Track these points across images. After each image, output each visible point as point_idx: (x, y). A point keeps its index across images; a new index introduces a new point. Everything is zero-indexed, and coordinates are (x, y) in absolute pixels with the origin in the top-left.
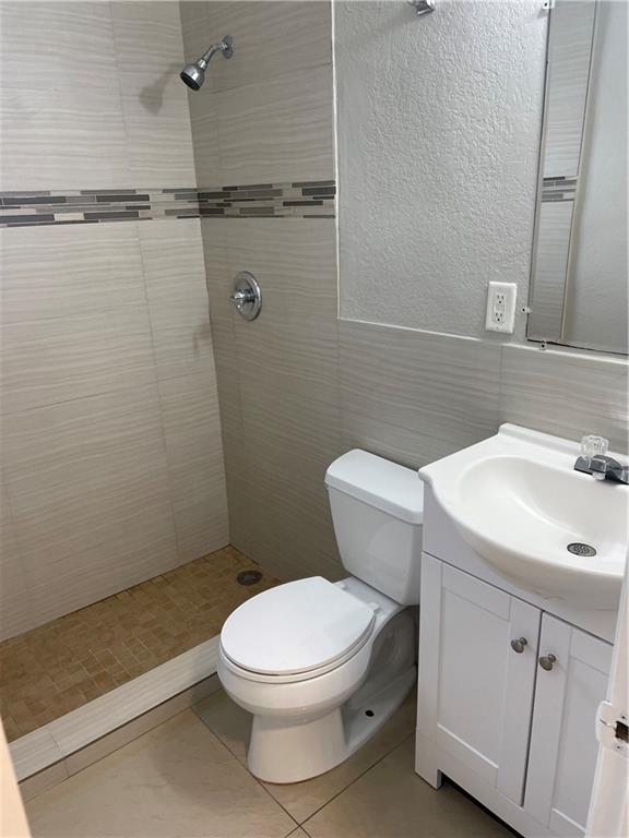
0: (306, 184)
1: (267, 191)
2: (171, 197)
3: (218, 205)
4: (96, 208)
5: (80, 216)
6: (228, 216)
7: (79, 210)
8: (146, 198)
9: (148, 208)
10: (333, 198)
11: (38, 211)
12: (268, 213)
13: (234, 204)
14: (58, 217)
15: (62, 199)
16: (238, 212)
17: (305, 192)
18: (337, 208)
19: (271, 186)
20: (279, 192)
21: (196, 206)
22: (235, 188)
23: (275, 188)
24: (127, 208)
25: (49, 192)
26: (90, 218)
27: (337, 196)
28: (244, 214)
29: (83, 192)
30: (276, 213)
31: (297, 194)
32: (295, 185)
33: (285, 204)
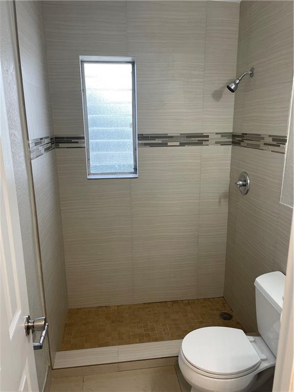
0: (274, 136)
1: (258, 137)
2: (220, 136)
3: (239, 140)
4: (184, 140)
5: (178, 144)
6: (242, 146)
7: (178, 141)
8: (208, 136)
9: (208, 140)
10: (285, 144)
11: (162, 141)
12: (257, 147)
13: (245, 141)
14: (169, 144)
15: (172, 137)
16: (246, 145)
17: (274, 140)
18: (286, 149)
19: (260, 135)
20: (263, 138)
21: (231, 140)
22: (246, 134)
23: (262, 136)
24: (198, 140)
25: (167, 134)
26: (182, 144)
27: (287, 144)
28: (248, 146)
29: (181, 134)
30: (261, 148)
31: (270, 140)
32: (270, 136)
33: (265, 144)
